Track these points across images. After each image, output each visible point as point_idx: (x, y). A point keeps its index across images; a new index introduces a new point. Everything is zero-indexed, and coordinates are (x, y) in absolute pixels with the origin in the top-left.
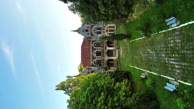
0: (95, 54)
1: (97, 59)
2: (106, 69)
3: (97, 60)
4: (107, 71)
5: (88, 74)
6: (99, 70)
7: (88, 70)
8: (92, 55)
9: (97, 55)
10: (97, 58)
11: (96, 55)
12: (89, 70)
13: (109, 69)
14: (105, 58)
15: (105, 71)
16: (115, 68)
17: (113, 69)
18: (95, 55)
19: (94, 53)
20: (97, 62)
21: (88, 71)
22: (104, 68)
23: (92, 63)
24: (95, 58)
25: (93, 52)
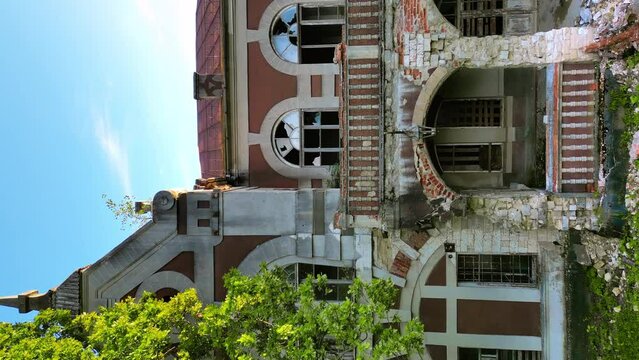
0: (283, 41)
1: (305, 101)
2: (416, 218)
3: (308, 117)
4: (432, 247)
5: (173, 279)
6: (320, 228)
7: (182, 228)
8: (253, 49)
9: (307, 57)
10: (304, 86)
11: (292, 53)
12: (192, 222)
13: (465, 213)
14: (399, 48)
15: (398, 245)
16: (567, 204)
17: (523, 227)
18: (286, 54)
19: (279, 27)
20: (310, 138)
21: (181, 243)
22: (386, 200)
23: (255, 151)
24: (287, 87)
25: (267, 21)
